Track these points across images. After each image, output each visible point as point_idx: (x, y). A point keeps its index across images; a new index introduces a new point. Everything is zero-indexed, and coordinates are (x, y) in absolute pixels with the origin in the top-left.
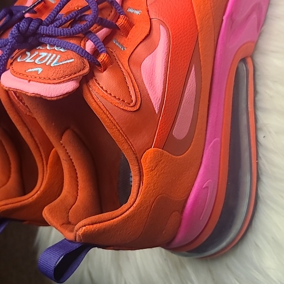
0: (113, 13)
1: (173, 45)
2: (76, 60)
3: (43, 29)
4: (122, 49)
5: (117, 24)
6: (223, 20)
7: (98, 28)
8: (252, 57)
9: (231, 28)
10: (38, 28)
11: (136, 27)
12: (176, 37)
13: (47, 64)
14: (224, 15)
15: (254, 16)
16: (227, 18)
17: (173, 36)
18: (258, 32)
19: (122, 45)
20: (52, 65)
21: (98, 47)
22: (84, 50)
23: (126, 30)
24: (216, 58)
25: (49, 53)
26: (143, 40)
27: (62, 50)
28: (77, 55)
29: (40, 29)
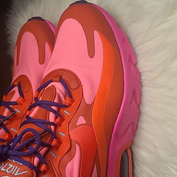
0: (50, 138)
1: (83, 155)
2: (28, 171)
3: (10, 152)
4: (55, 157)
5: (52, 144)
6: (111, 136)
7: (42, 147)
8: (130, 148)
9: (117, 138)
10: (7, 152)
11: (63, 144)
12: (85, 151)
13: (12, 174)
14: (112, 133)
15: (130, 129)
16: (114, 135)
17: (83, 150)
18: (133, 135)
19: (55, 155)
20: (15, 175)
21: (41, 161)
22: (33, 165)
23: (57, 147)
24: (109, 156)
25: (14, 165)
26: (67, 152)
27: (21, 164)
28: (29, 168)
29: (8, 152)
